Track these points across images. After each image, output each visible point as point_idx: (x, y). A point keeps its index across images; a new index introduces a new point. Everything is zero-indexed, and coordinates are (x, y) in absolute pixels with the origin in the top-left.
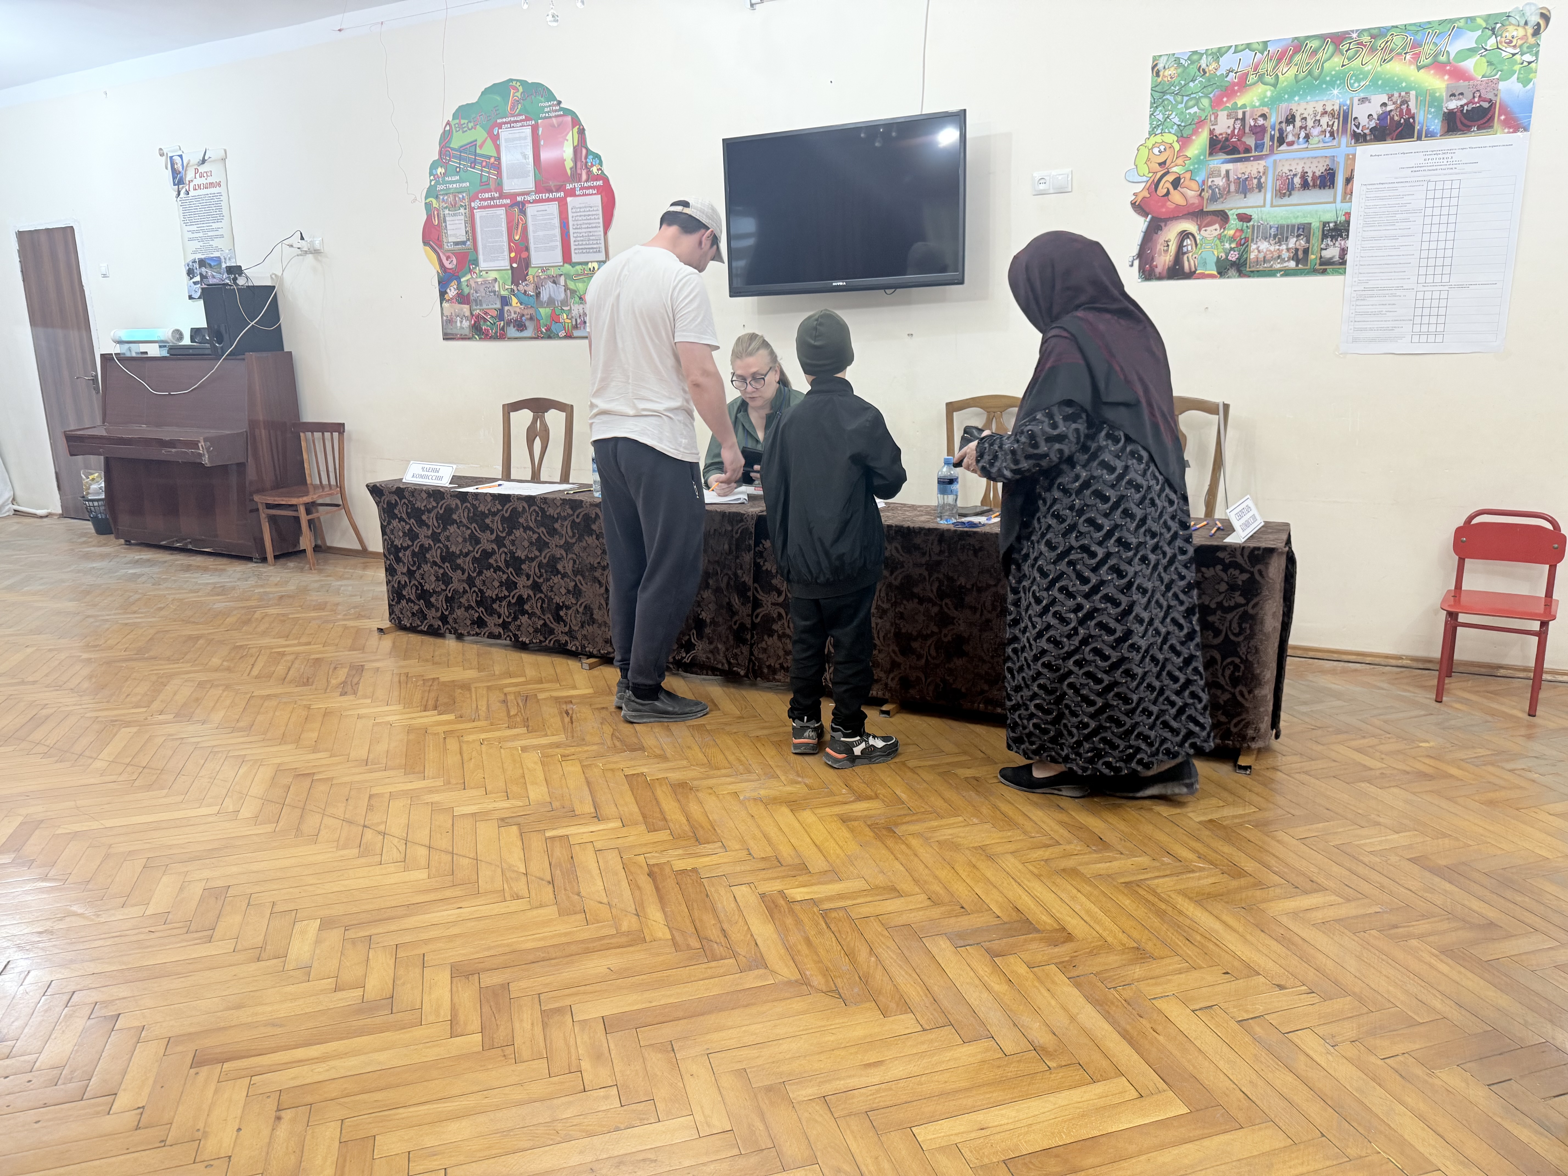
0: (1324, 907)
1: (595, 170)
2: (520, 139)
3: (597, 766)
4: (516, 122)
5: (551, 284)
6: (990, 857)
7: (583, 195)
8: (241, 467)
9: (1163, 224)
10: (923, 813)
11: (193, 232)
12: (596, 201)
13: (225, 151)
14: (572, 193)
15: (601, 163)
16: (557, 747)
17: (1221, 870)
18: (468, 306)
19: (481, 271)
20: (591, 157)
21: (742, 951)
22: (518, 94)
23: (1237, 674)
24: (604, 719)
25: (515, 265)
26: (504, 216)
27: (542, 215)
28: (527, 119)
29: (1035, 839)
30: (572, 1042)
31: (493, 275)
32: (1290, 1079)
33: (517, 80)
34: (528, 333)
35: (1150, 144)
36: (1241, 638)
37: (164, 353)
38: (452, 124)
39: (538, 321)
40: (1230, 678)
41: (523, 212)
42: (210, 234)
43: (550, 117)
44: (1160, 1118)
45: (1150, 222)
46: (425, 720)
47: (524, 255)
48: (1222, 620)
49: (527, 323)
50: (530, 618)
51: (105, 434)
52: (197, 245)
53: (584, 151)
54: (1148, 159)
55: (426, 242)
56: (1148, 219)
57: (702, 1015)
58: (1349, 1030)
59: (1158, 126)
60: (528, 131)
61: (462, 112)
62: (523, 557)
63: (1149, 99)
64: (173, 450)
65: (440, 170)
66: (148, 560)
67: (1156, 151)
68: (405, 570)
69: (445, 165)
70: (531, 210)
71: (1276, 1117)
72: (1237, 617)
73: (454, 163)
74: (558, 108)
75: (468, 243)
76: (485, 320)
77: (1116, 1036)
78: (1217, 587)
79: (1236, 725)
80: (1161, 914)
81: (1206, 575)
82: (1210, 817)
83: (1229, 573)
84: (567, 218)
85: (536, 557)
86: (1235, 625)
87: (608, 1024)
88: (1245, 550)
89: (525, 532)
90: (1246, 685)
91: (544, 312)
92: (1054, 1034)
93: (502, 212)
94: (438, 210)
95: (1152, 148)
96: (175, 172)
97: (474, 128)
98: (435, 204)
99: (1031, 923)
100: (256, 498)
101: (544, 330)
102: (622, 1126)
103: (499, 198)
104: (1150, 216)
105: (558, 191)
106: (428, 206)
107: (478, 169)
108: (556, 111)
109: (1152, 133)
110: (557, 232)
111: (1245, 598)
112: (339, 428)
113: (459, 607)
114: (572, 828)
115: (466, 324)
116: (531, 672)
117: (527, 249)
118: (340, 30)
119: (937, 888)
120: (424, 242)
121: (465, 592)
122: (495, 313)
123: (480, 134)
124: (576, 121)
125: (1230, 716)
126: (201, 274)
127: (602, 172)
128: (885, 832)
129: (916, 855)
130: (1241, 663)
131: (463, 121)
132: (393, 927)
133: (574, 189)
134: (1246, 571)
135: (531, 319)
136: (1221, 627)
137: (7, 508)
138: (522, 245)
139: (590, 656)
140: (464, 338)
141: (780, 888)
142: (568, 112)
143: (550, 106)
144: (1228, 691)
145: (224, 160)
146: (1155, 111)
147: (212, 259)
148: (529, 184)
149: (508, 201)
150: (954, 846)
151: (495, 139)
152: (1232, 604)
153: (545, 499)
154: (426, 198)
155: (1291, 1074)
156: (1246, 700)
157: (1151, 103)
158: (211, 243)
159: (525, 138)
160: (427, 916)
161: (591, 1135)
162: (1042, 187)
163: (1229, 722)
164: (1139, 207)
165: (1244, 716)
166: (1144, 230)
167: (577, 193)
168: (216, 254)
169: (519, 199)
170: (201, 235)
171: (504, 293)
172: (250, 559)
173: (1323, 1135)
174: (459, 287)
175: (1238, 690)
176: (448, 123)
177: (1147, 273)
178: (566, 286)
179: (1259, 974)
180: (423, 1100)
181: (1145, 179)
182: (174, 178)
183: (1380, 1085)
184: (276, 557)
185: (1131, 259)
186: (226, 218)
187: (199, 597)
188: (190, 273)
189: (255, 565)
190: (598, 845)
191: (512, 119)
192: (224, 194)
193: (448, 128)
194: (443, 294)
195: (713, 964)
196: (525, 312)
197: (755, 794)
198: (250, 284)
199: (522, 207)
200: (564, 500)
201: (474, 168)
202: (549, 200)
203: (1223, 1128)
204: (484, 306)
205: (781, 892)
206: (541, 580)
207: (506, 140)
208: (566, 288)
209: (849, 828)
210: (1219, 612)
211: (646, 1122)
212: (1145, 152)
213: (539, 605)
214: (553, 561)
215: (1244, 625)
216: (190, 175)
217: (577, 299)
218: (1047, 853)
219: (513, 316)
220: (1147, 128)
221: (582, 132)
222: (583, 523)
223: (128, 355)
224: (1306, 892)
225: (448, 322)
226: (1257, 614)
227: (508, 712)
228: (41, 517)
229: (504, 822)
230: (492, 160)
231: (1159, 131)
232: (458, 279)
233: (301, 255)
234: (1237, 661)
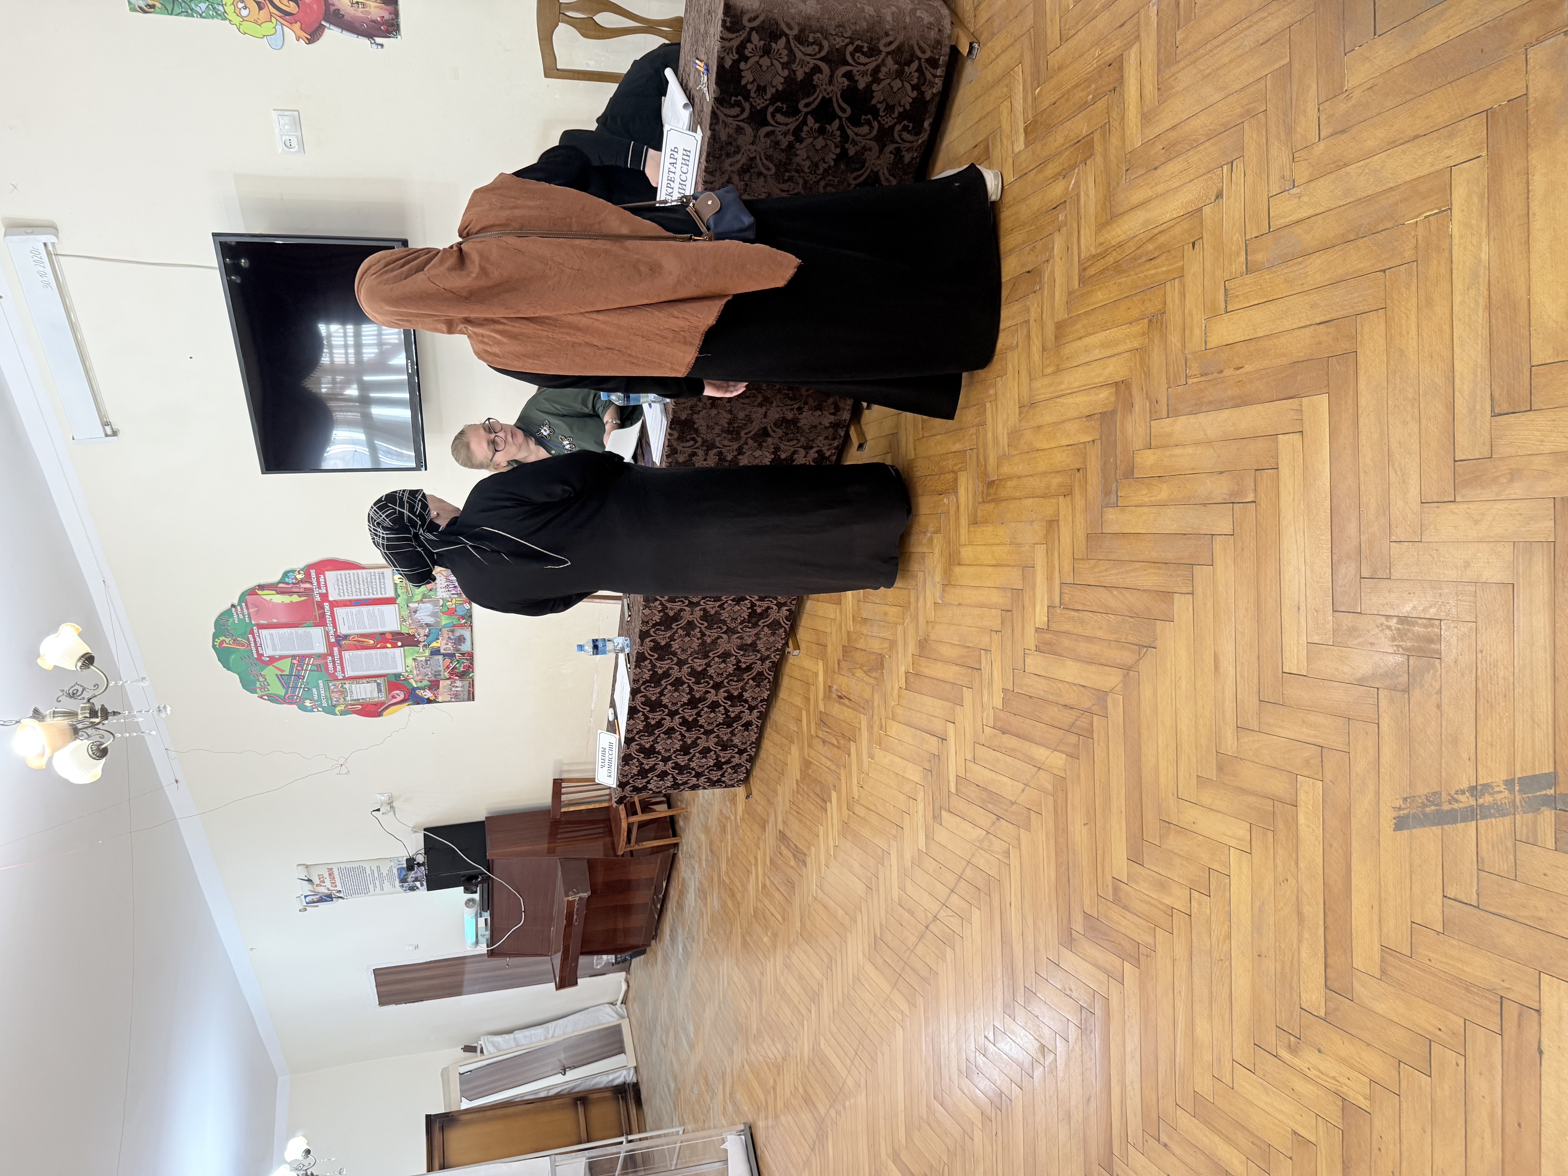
0: (1141, 76)
1: (299, 577)
2: (272, 639)
3: (893, 707)
4: (255, 642)
5: (417, 615)
6: (1032, 405)
7: (326, 586)
8: (592, 865)
9: (332, 8)
10: (977, 438)
11: (375, 887)
12: (331, 576)
13: (299, 865)
14: (325, 596)
15: (293, 571)
16: (872, 727)
17: (1081, 162)
18: (441, 682)
19: (407, 671)
20: (287, 580)
21: (1087, 704)
22: (227, 640)
23: (865, 49)
24: (849, 670)
25: (399, 644)
26: (351, 653)
27: (348, 620)
28: (252, 632)
29: (1020, 344)
30: (1146, 898)
31: (410, 661)
32: (1318, 261)
33: (214, 641)
34: (466, 633)
35: (237, 20)
36: (825, 44)
37: (487, 915)
38: (261, 694)
39: (454, 626)
40: (869, 57)
41: (346, 637)
42: (376, 875)
43: (249, 614)
44: (1328, 430)
45: (331, 23)
46: (835, 821)
47: (389, 637)
48: (802, 63)
49: (457, 634)
50: (746, 691)
51: (559, 955)
52: (386, 885)
53: (281, 585)
54: (255, 22)
55: (379, 715)
56: (327, 25)
57: (1140, 777)
58: (1279, 155)
59: (214, 8)
60: (264, 632)
61: (248, 685)
62: (689, 696)
63: (182, 18)
64: (575, 917)
65: (308, 703)
66: (671, 931)
67: (244, 13)
68: (695, 779)
69: (303, 700)
70: (343, 630)
71: (1353, 307)
72: (801, 47)
73: (300, 692)
74: (239, 607)
75: (378, 681)
76: (455, 668)
77: (1236, 413)
78: (764, 68)
79: (924, 52)
80: (1118, 268)
81: (751, 80)
82: (1022, 130)
83: (750, 55)
84: (350, 601)
85: (689, 686)
86: (809, 50)
87: (1135, 858)
88: (725, 37)
89: (665, 695)
90: (879, 40)
91: (445, 620)
92: (1221, 473)
93: (346, 655)
94: (347, 706)
95: (242, 17)
96: (321, 900)
97: (264, 677)
98: (342, 707)
99: (1106, 412)
100: (620, 853)
101: (463, 621)
102: (1227, 908)
103: (333, 656)
104: (323, 23)
105: (323, 608)
106: (342, 713)
107: (305, 673)
108: (242, 609)
109: (223, 16)
110: (364, 609)
111: (780, 37)
112: (557, 784)
113: (732, 741)
114: (950, 769)
115: (459, 683)
116: (798, 701)
117: (383, 634)
118: (177, 782)
119: (1056, 481)
120: (379, 716)
121: (718, 737)
122: (448, 660)
123: (270, 672)
124: (252, 592)
125: (913, 57)
126: (414, 881)
127: (302, 570)
128: (992, 491)
129: (1019, 477)
130: (853, 44)
131: (258, 685)
132: (1020, 965)
133: (321, 595)
134: (749, 34)
135: (452, 631)
136: (811, 65)
137: (619, 1009)
138: (379, 638)
139: (786, 644)
140: (472, 684)
141: (1033, 630)
142: (243, 598)
143: (237, 614)
144: (884, 60)
145: (307, 866)
146: (197, 12)
147: (399, 875)
148: (317, 633)
149: (336, 649)
150: (1015, 435)
151: (273, 660)
152: (786, 52)
153: (634, 680)
154: (336, 715)
155: (1314, 257)
156: (895, 39)
157: (188, 15)
158: (384, 874)
159: (271, 635)
160: (1014, 933)
161: (1229, 936)
162: (294, 143)
163: (919, 59)
164: (313, 35)
165: (914, 42)
166: (340, 30)
167: (324, 591)
168: (395, 871)
169: (333, 640)
170: (377, 882)
171: (427, 653)
172: (674, 856)
173: (1384, 271)
174: (424, 689)
175: (882, 48)
176: (261, 697)
177: (390, 29)
178: (418, 602)
179: (1201, 209)
180: (1172, 1038)
181: (279, 27)
182: (326, 901)
183: (1346, 165)
184: (675, 835)
185: (374, 45)
186: (361, 864)
187: (707, 913)
188: (412, 889)
189: (680, 852)
190: (969, 757)
191: (253, 645)
192: (339, 866)
193: (266, 697)
194: (429, 701)
195: (1095, 736)
196: (446, 636)
197: (939, 587)
198: (423, 851)
199: (340, 638)
200: (636, 667)
201: (304, 677)
202: (333, 615)
203: (1351, 372)
204: (441, 668)
205: (1037, 630)
206: (711, 682)
207: (275, 649)
208: (421, 601)
209: (982, 523)
210: (794, 67)
211: (1228, 887)
212: (247, 26)
213: (734, 683)
214: (693, 673)
215: (811, 40)
216: (323, 890)
217: (432, 593)
218: (1036, 341)
219: (450, 645)
220: (217, 22)
221: (262, 587)
222: (659, 652)
223: (488, 936)
224: (1121, 80)
225: (457, 697)
226: (799, 24)
227: (833, 745)
228: (628, 986)
229: (937, 817)
230: (295, 661)
231: (221, 8)
232: (415, 689)
233: (394, 812)
234: (850, 48)
